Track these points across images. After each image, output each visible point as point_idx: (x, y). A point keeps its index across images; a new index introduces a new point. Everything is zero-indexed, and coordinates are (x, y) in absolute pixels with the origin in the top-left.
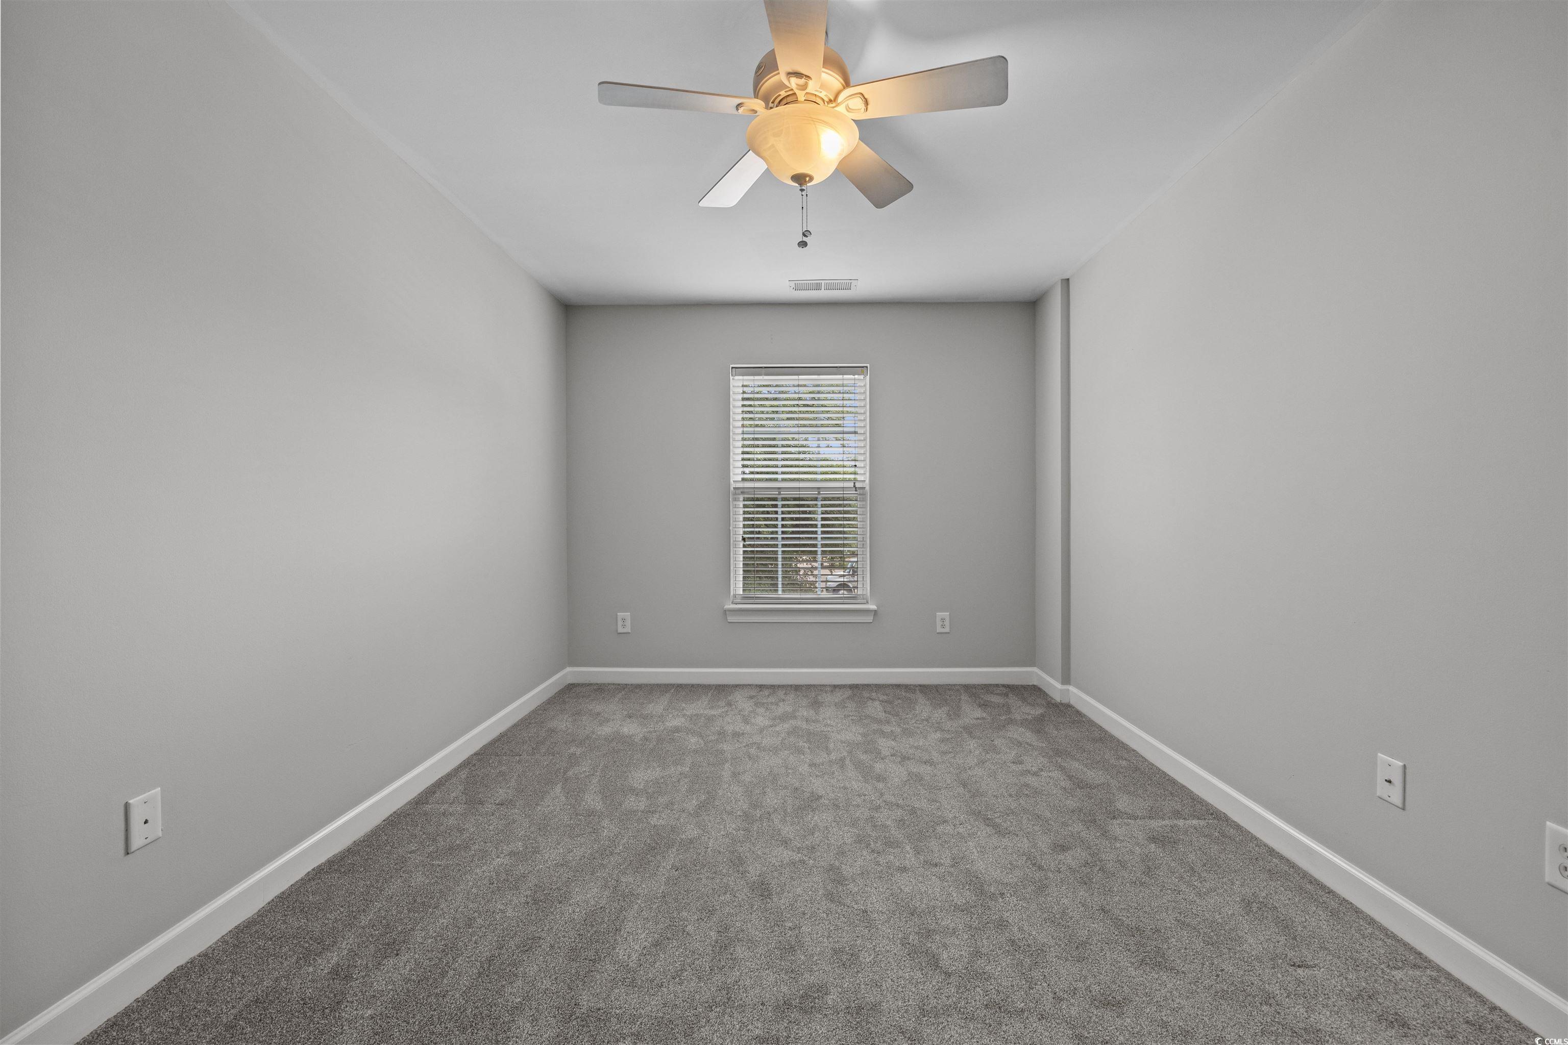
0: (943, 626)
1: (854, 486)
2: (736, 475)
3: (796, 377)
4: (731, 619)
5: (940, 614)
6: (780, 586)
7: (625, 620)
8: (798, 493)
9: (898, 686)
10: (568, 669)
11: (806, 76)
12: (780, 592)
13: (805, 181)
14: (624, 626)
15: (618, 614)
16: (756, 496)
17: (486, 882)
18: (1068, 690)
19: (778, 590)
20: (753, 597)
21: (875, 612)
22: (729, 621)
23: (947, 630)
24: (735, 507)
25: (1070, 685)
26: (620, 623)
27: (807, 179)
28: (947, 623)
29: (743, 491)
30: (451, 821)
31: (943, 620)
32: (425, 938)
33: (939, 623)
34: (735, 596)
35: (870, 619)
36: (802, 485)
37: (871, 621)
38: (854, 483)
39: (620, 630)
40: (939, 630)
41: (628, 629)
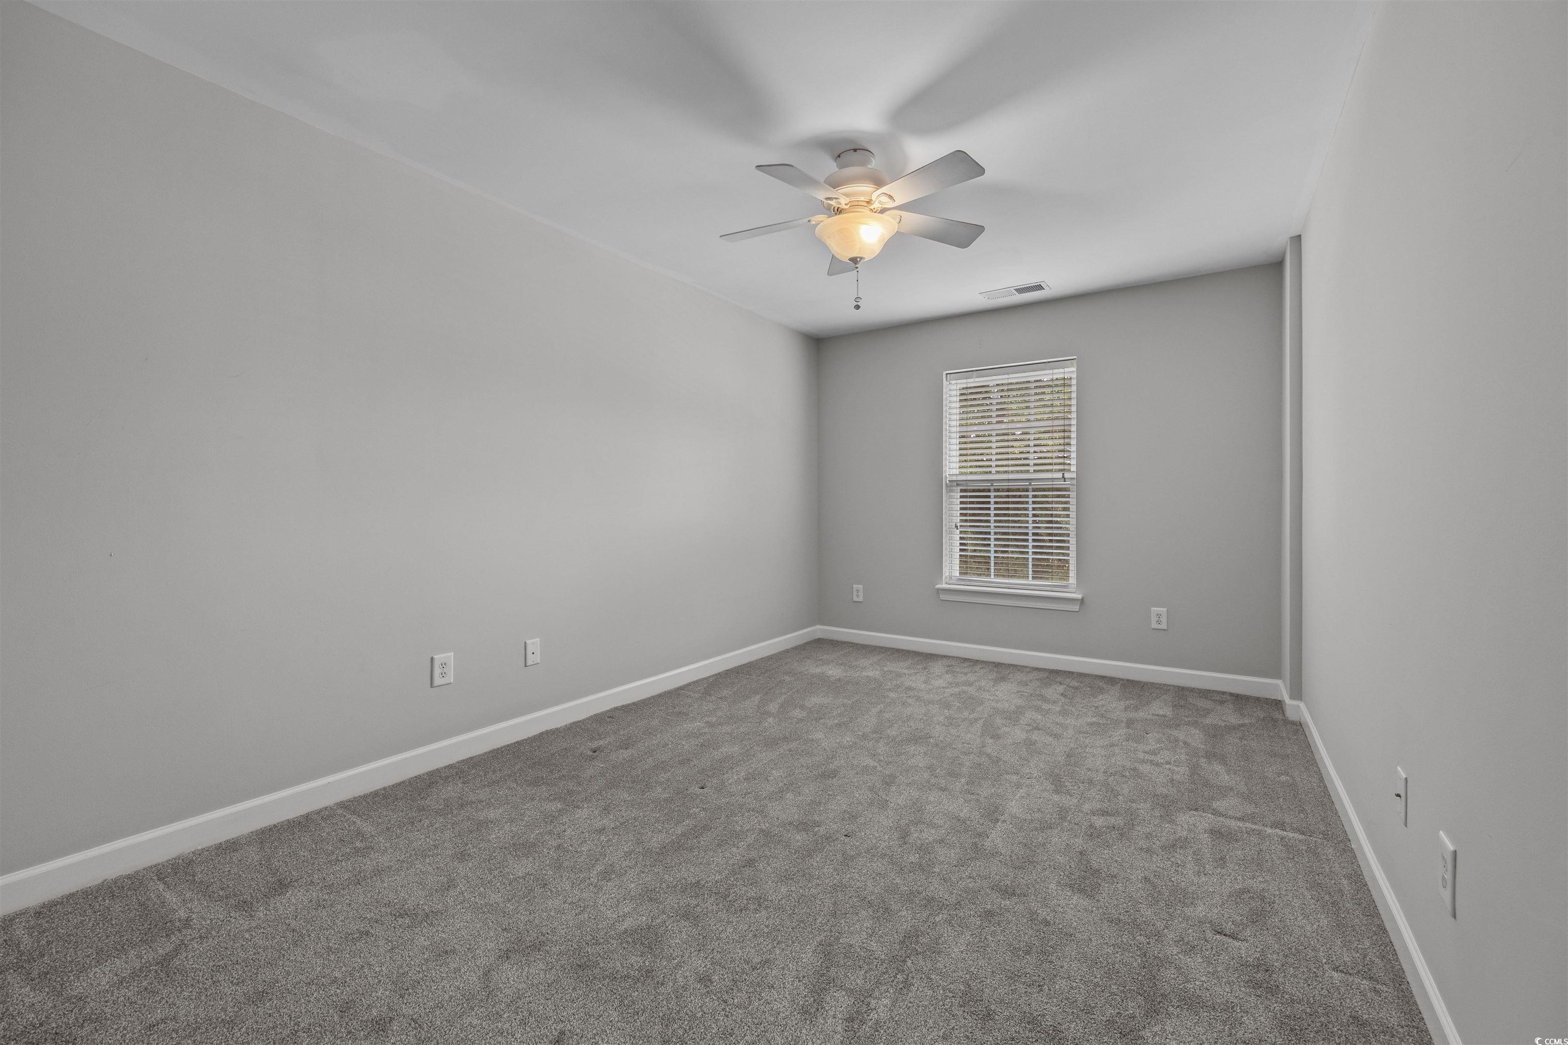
0: (1159, 622)
1: (1063, 477)
2: (952, 467)
3: (1006, 376)
4: (943, 597)
5: (1155, 610)
6: (992, 571)
7: (858, 592)
8: (1007, 484)
9: (1102, 678)
10: (818, 627)
11: (835, 198)
12: (992, 577)
13: (857, 261)
14: (858, 596)
15: (854, 586)
16: (969, 488)
17: (685, 731)
18: (1299, 706)
19: (990, 574)
20: (965, 579)
21: (1082, 601)
22: (941, 599)
23: (1164, 626)
24: (951, 497)
25: (1302, 701)
26: (855, 593)
27: (859, 260)
28: (1164, 619)
29: (958, 483)
30: (689, 701)
31: (1159, 615)
32: (642, 746)
33: (1154, 619)
34: (951, 577)
35: (1076, 608)
36: (1011, 476)
37: (1078, 610)
38: (1063, 474)
39: (855, 599)
40: (1154, 625)
41: (861, 599)
